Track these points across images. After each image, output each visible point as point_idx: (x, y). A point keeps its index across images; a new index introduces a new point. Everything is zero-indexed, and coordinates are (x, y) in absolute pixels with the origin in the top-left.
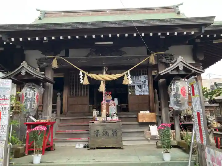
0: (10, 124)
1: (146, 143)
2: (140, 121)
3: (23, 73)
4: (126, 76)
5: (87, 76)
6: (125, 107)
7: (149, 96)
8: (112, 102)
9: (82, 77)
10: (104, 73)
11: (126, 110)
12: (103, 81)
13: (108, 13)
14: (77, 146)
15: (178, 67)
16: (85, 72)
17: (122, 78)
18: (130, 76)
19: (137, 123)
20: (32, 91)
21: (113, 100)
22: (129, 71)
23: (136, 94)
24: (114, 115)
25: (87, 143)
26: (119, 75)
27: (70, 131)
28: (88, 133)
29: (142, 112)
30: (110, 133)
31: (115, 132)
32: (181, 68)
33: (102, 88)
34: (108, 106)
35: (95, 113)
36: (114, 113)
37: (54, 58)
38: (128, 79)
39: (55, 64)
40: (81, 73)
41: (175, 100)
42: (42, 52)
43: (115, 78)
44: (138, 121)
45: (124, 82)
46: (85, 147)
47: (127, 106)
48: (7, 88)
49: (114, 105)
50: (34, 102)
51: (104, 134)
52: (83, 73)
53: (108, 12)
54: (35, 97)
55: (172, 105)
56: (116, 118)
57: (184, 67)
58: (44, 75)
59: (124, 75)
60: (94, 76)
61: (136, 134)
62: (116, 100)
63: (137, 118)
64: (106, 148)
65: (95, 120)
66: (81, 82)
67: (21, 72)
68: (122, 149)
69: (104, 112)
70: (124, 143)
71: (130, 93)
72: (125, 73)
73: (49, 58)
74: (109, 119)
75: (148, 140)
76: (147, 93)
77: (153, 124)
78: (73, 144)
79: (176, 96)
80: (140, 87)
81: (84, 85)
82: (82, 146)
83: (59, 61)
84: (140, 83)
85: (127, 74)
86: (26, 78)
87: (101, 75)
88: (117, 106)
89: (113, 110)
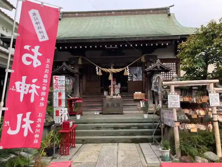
0: (66, 99)
1: (138, 112)
2: (135, 98)
3: (64, 69)
4: (126, 69)
5: (101, 69)
6: (126, 89)
7: (142, 81)
8: (116, 86)
9: (98, 70)
10: (112, 67)
11: (126, 91)
12: (111, 73)
13: (113, 14)
14: (95, 113)
15: (157, 66)
16: (99, 67)
17: (123, 71)
18: (128, 70)
19: (133, 100)
20: (69, 80)
21: (117, 84)
22: (128, 67)
23: (133, 80)
24: (118, 95)
25: (101, 112)
26: (121, 70)
27: (90, 105)
28: (102, 106)
29: (136, 93)
30: (116, 105)
31: (118, 105)
32: (159, 67)
33: (111, 78)
34: (114, 88)
35: (105, 93)
36: (118, 93)
37: (79, 58)
38: (127, 72)
39: (80, 62)
40: (97, 68)
41: (155, 86)
42: (70, 53)
43: (119, 71)
44: (133, 98)
45: (125, 74)
46: (100, 114)
47: (127, 88)
48: (63, 81)
49: (118, 88)
50: (70, 86)
51: (112, 106)
52: (98, 68)
53: (113, 12)
54: (71, 84)
55: (153, 89)
56: (119, 96)
57: (160, 66)
58: (73, 69)
59: (125, 69)
60: (105, 70)
61: (132, 107)
62: (119, 85)
63: (133, 96)
64: (113, 114)
65: (106, 98)
66: (97, 74)
67: (63, 69)
68: (123, 114)
69: (112, 92)
70: (124, 112)
71: (129, 80)
72: (125, 68)
73: (76, 58)
74: (115, 97)
75: (139, 110)
76: (141, 80)
77: (142, 100)
78: (92, 113)
79: (155, 83)
80: (136, 75)
81: (99, 76)
82: (98, 113)
83: (82, 60)
84: (136, 72)
85: (126, 68)
86: (65, 72)
87: (110, 69)
88: (120, 88)
89: (117, 91)
